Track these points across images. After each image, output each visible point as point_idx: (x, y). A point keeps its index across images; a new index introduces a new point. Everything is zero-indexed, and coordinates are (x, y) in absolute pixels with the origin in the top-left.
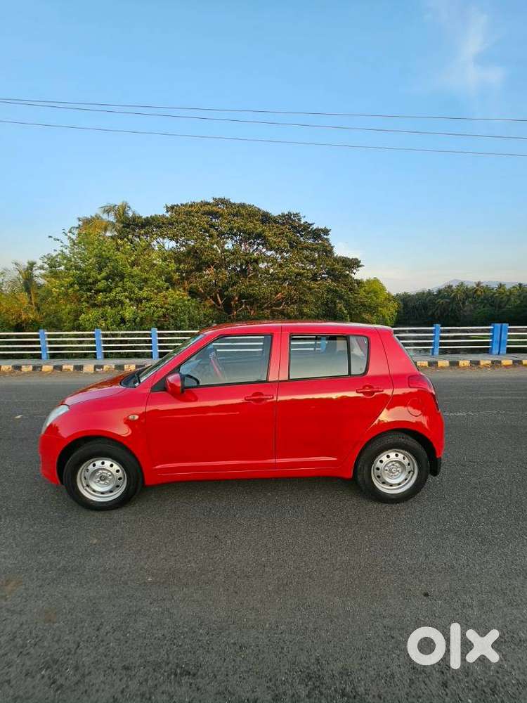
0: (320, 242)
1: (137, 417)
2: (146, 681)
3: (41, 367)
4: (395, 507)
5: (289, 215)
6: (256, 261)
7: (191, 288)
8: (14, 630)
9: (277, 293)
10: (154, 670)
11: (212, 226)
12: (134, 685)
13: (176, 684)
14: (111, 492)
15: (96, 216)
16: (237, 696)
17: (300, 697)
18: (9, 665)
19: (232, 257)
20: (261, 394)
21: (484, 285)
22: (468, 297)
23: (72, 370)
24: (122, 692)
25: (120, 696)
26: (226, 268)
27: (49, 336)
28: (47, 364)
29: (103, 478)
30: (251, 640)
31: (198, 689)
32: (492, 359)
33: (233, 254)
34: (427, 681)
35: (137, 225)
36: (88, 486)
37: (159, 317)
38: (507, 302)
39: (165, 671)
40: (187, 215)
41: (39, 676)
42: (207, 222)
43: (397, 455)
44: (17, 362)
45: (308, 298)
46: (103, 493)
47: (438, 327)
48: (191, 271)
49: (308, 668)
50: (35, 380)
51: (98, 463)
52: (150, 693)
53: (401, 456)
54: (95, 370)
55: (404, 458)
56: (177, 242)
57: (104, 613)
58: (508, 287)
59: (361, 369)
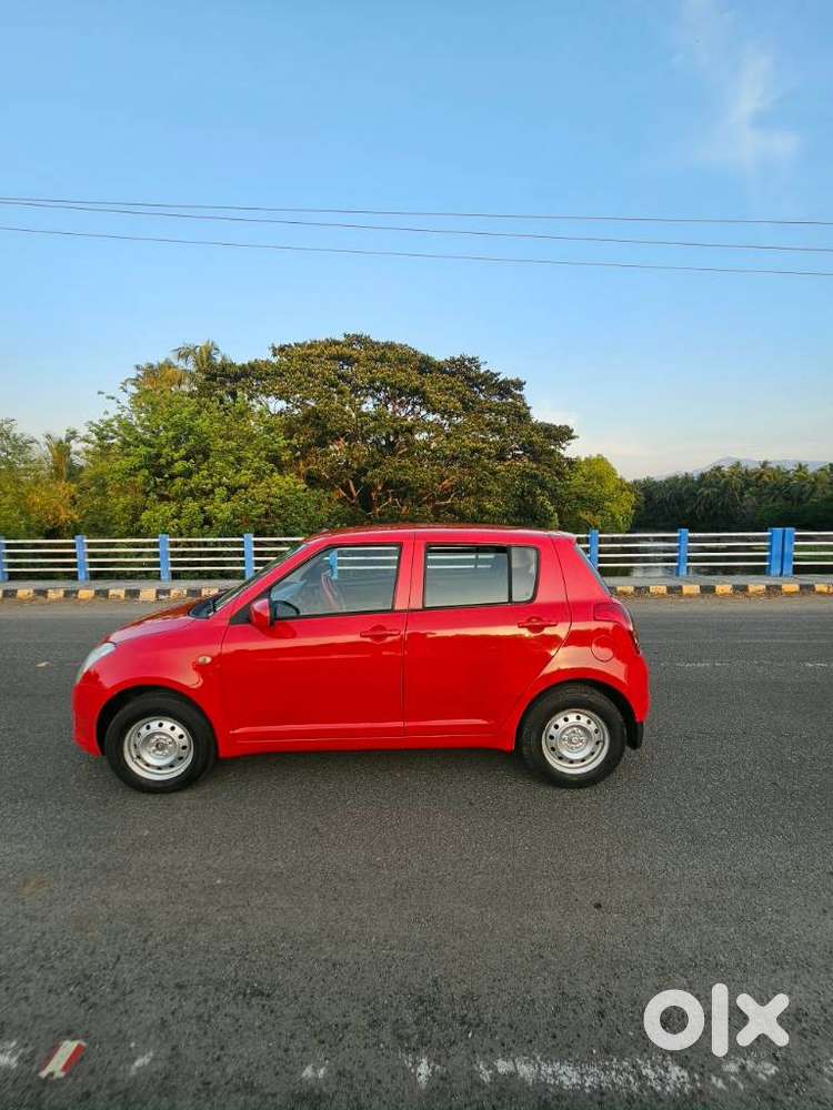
0: (510, 400)
1: (208, 660)
2: (206, 1000)
3: (77, 592)
4: (577, 793)
5: (462, 360)
6: (410, 430)
7: (309, 471)
8: (33, 940)
9: (443, 479)
10: (217, 990)
11: (341, 377)
12: (188, 1006)
13: (245, 1005)
14: (171, 766)
15: (166, 361)
16: (323, 1021)
17: (405, 1023)
18: (28, 980)
19: (372, 424)
20: (383, 628)
21: (774, 466)
22: (748, 485)
23: (123, 596)
24: (173, 1013)
25: (171, 1017)
26: (364, 440)
27: (90, 545)
28: (87, 588)
29: (160, 747)
30: (349, 956)
31: (272, 1012)
32: (767, 582)
33: (375, 419)
34: (578, 1009)
35: (227, 376)
36: (139, 757)
37: (259, 517)
38: (811, 494)
39: (231, 991)
40: (303, 360)
41: (66, 994)
42: (335, 371)
43: (578, 718)
44: (41, 584)
45: (489, 488)
46: (159, 768)
47: (685, 533)
48: (310, 446)
49: (421, 990)
50: (67, 611)
51: (154, 725)
52: (210, 1016)
53: (584, 720)
54: (157, 596)
55: (589, 722)
56: (288, 402)
57: (155, 921)
58: (811, 470)
59: (527, 594)
